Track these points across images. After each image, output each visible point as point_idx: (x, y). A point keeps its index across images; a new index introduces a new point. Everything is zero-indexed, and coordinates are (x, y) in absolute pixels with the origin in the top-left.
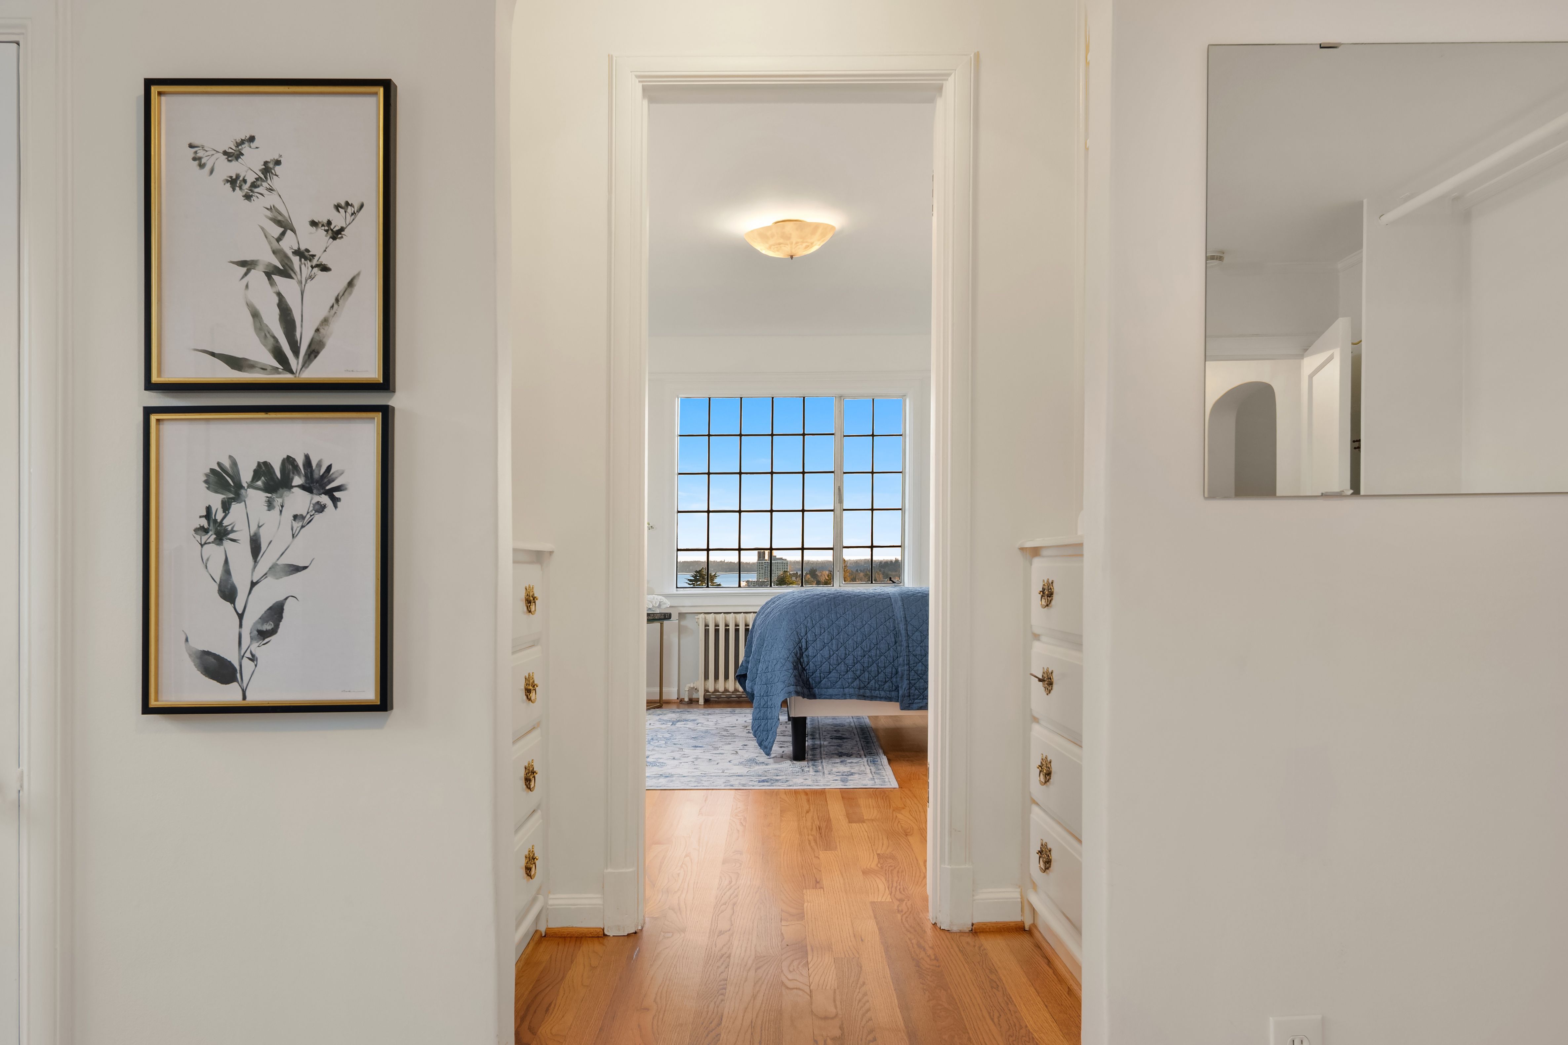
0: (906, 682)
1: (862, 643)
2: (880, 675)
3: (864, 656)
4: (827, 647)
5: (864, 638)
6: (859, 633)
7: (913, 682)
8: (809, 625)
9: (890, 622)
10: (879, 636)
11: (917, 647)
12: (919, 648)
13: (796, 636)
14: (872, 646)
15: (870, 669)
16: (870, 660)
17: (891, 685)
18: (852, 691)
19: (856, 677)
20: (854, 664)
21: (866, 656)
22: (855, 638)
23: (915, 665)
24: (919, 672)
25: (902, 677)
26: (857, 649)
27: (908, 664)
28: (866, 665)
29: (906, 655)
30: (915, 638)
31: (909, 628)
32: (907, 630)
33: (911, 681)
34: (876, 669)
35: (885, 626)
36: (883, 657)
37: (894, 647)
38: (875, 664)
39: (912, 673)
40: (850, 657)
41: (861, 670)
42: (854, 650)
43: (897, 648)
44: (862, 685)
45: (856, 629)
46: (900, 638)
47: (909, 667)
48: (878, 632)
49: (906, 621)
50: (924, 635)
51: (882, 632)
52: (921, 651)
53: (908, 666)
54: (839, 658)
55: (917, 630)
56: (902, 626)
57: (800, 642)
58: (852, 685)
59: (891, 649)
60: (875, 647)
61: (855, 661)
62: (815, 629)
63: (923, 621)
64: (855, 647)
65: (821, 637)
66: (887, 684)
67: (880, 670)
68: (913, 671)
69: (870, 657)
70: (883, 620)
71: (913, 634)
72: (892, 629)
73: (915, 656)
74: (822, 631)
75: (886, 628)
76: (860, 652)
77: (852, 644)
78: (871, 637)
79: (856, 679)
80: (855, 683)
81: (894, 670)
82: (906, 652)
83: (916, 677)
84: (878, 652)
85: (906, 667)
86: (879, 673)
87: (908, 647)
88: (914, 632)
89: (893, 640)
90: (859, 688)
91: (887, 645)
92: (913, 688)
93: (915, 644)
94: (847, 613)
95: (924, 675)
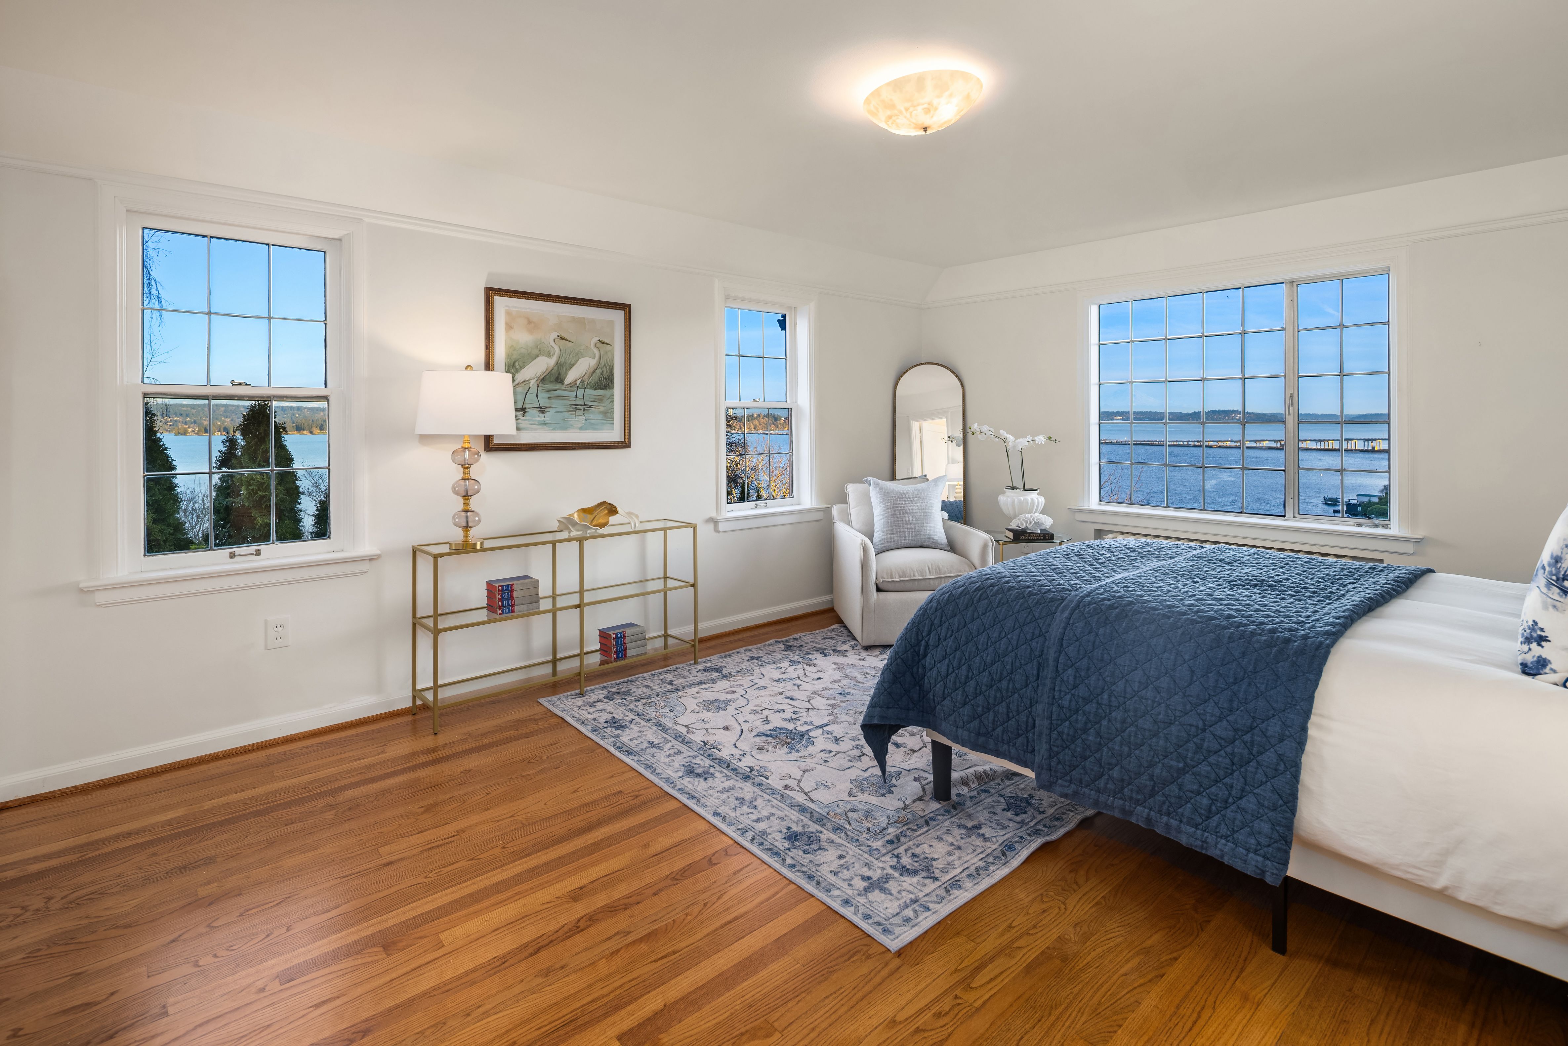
0: (1045, 746)
1: (992, 665)
2: (1010, 722)
3: (991, 686)
4: (947, 660)
5: (997, 659)
6: (991, 649)
7: (1055, 749)
8: (937, 622)
9: (1037, 643)
10: (1017, 660)
11: (1066, 694)
12: (1068, 697)
13: (914, 635)
14: (1005, 674)
15: (996, 708)
16: (998, 695)
17: (1025, 742)
18: (965, 735)
19: (976, 716)
20: (976, 695)
21: (994, 688)
22: (985, 655)
23: (1059, 722)
24: (1065, 737)
25: (1041, 733)
26: (984, 673)
27: (1050, 718)
28: (991, 701)
29: (1048, 704)
30: (1065, 679)
31: (1062, 659)
32: (1058, 662)
33: (1052, 747)
34: (1005, 710)
35: (1028, 647)
36: (1016, 695)
37: (1035, 684)
38: (1004, 704)
39: (1055, 735)
40: (972, 683)
41: (983, 707)
42: (980, 673)
43: (1038, 687)
44: (983, 730)
45: (990, 642)
46: (1045, 673)
47: (1051, 723)
48: (1016, 654)
49: (1062, 645)
50: (1080, 676)
51: (1021, 656)
52: (1070, 702)
53: (1049, 721)
54: (958, 681)
55: (1073, 665)
56: (1052, 654)
57: (918, 643)
58: (968, 726)
59: (1030, 686)
60: (1008, 678)
61: (978, 692)
62: (941, 629)
63: (1086, 653)
64: (982, 670)
65: (944, 643)
66: (1020, 740)
67: (1011, 715)
68: (1055, 732)
69: (999, 689)
70: (1029, 637)
71: (1065, 670)
72: (1037, 653)
73: (1061, 707)
74: (948, 635)
75: (1029, 651)
76: (985, 680)
77: (978, 665)
78: (1006, 659)
79: (975, 719)
80: (972, 725)
81: (1030, 720)
82: (1048, 697)
83: (1059, 742)
84: (1011, 686)
85: (1046, 723)
86: (1009, 719)
87: (1054, 689)
88: (1066, 668)
89: (1035, 672)
90: (979, 734)
91: (1024, 678)
92: (1055, 759)
93: (1064, 688)
94: (988, 614)
95: (1073, 743)
